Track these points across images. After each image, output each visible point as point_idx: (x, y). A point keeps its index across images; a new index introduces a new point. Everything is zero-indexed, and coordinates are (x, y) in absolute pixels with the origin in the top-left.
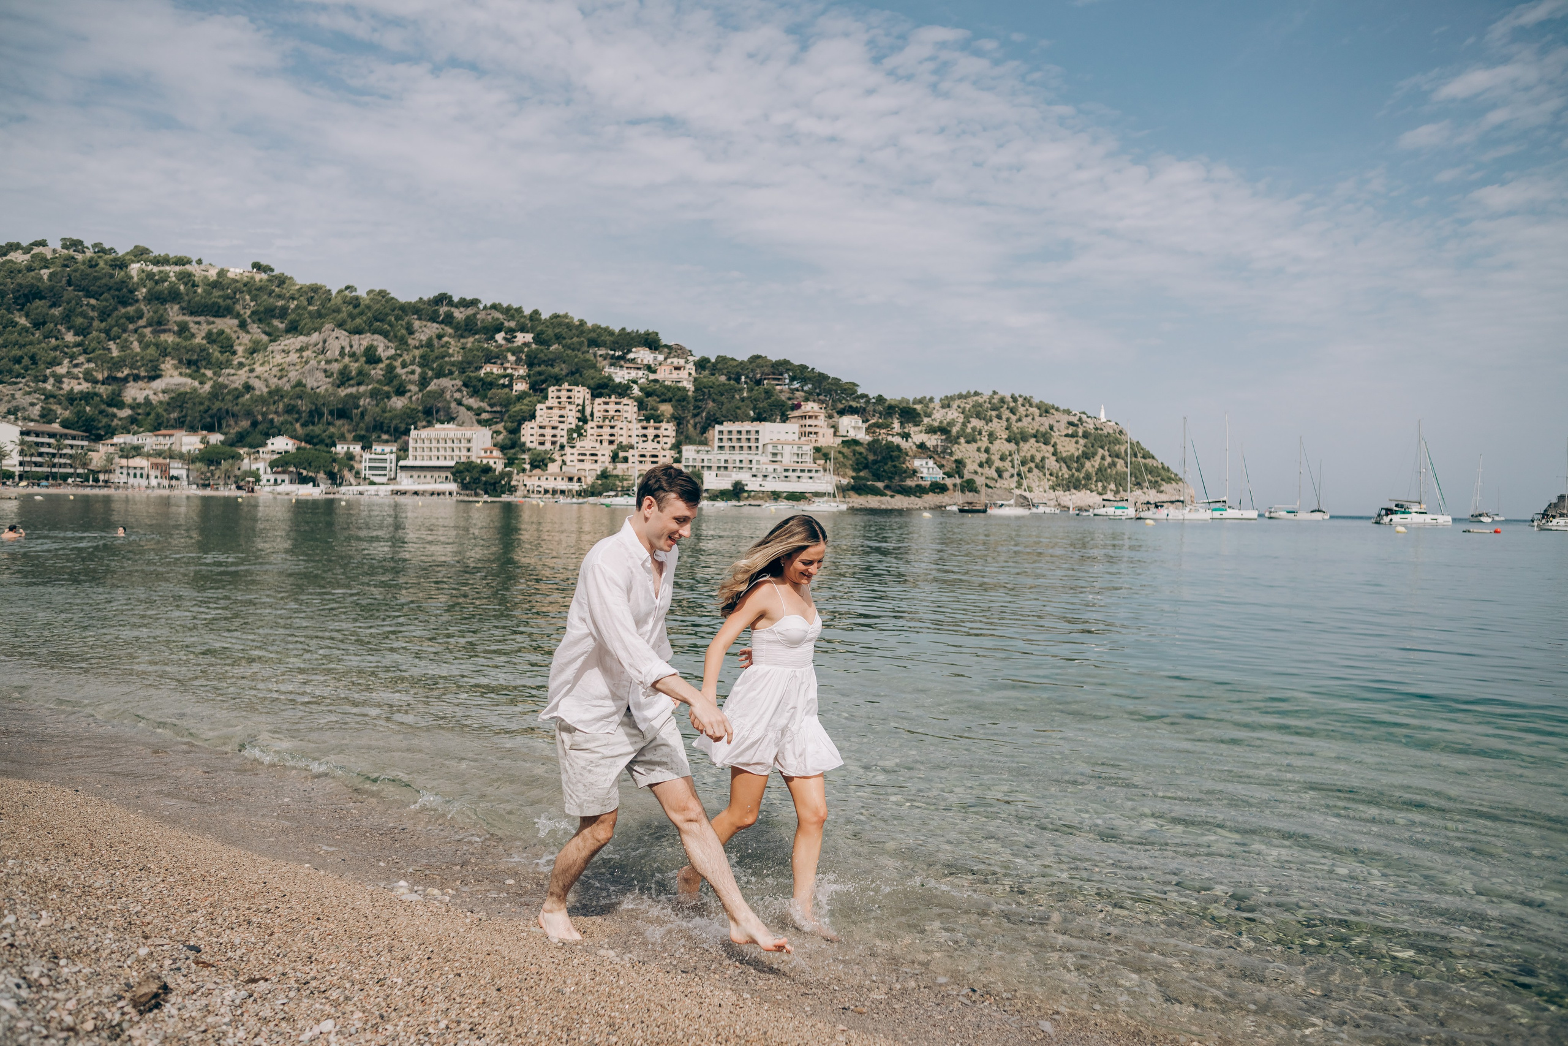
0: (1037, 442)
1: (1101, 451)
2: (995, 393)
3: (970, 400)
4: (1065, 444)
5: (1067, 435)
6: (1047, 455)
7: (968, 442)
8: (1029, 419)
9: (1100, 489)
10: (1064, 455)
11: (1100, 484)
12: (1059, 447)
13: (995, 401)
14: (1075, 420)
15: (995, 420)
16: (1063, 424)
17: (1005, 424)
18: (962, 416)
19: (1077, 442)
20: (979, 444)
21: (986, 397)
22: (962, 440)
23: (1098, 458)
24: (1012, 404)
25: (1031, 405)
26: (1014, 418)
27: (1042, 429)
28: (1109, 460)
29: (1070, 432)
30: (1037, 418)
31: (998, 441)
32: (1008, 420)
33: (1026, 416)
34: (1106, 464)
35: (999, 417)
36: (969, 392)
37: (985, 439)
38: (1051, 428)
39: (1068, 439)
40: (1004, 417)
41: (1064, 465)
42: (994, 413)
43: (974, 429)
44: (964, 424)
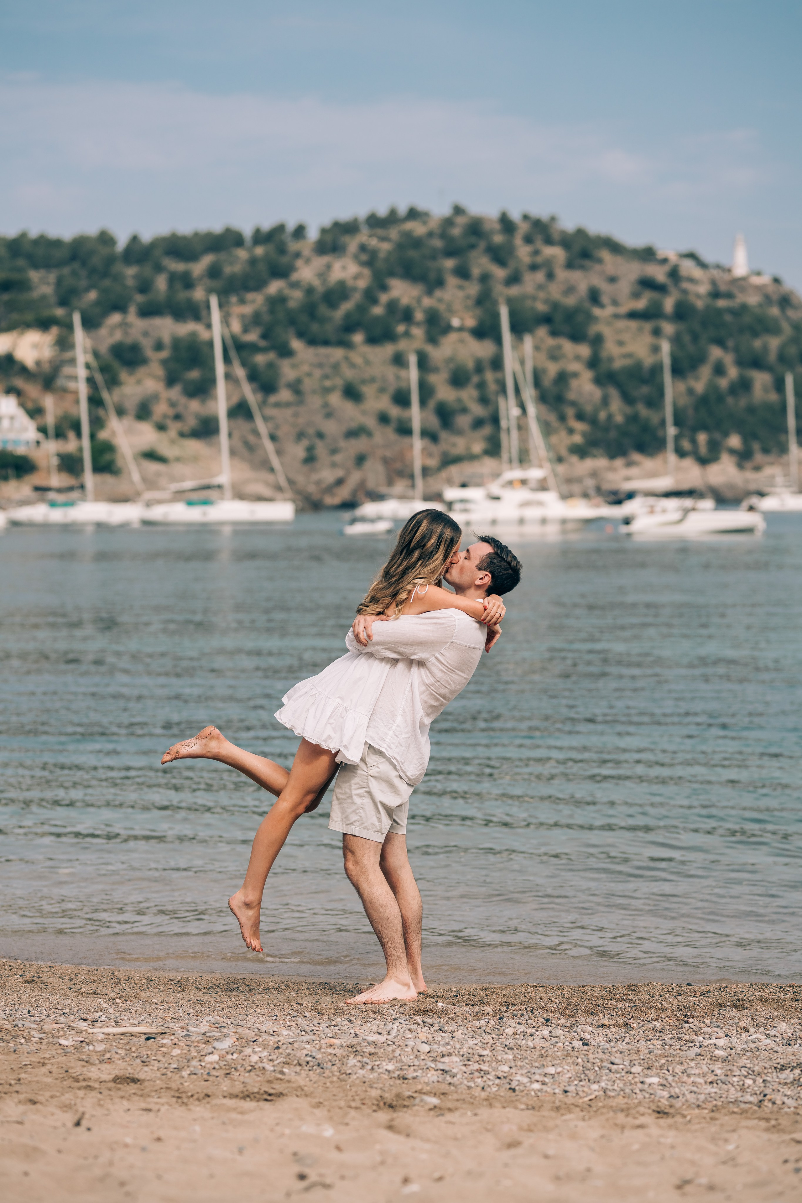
0: (554, 333)
1: (716, 353)
2: (458, 210)
3: (394, 233)
4: (626, 337)
5: (633, 315)
6: (574, 367)
7: (372, 340)
8: (540, 276)
9: (703, 449)
10: (618, 364)
11: (702, 438)
12: (611, 348)
13: (456, 232)
14: (659, 274)
15: (452, 281)
16: (625, 287)
17: (473, 289)
18: (367, 272)
19: (657, 332)
20: (402, 345)
21: (433, 224)
22: (358, 338)
23: (705, 372)
24: (498, 239)
25: (549, 241)
26: (500, 273)
27: (570, 301)
28: (733, 372)
29: (641, 304)
30: (561, 274)
31: (453, 337)
32: (485, 278)
33: (534, 267)
34: (723, 383)
35: (463, 273)
36: (393, 213)
37: (418, 332)
38: (594, 297)
39: (633, 324)
40: (476, 272)
41: (614, 393)
42: (449, 263)
43: (392, 306)
44: (370, 297)
